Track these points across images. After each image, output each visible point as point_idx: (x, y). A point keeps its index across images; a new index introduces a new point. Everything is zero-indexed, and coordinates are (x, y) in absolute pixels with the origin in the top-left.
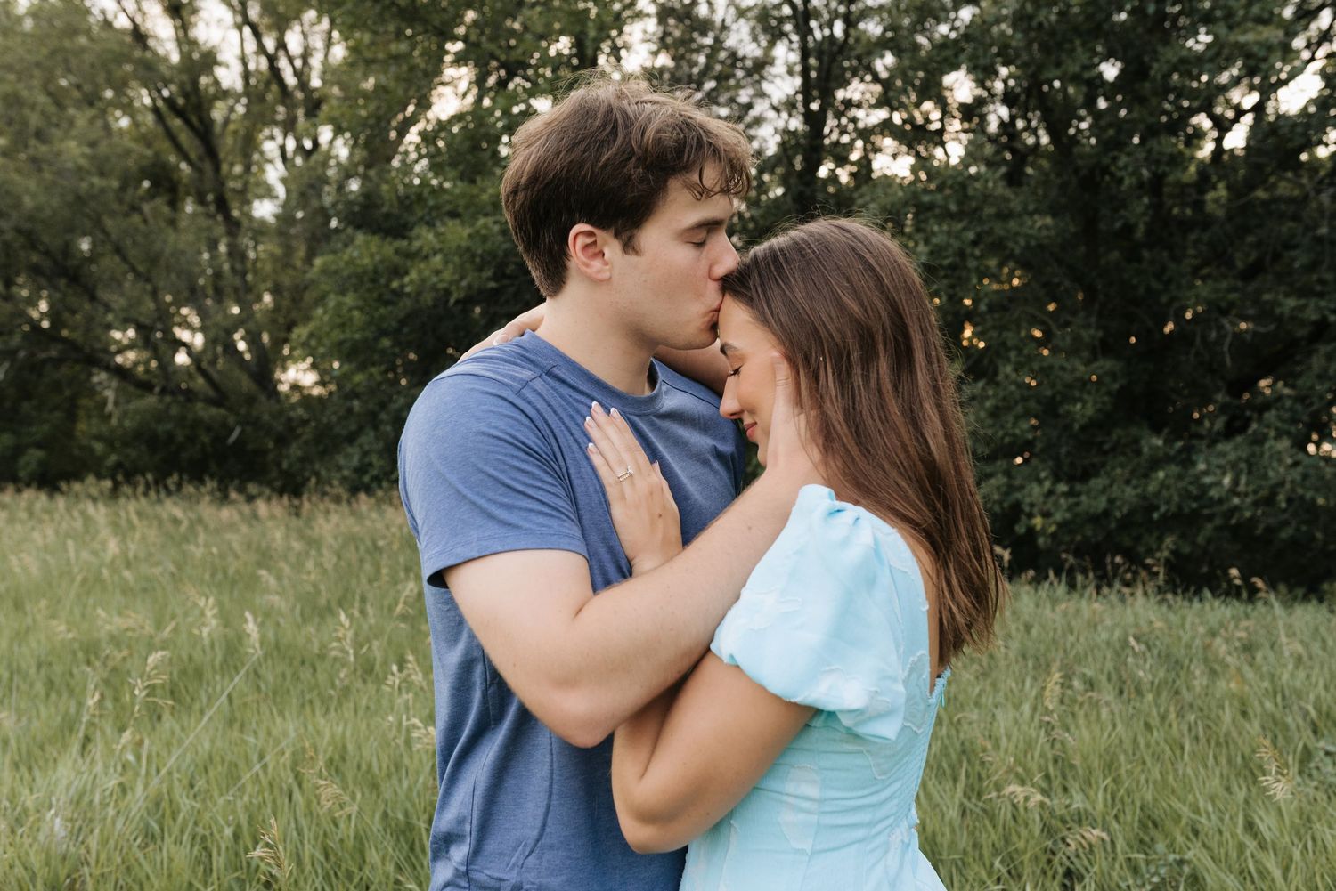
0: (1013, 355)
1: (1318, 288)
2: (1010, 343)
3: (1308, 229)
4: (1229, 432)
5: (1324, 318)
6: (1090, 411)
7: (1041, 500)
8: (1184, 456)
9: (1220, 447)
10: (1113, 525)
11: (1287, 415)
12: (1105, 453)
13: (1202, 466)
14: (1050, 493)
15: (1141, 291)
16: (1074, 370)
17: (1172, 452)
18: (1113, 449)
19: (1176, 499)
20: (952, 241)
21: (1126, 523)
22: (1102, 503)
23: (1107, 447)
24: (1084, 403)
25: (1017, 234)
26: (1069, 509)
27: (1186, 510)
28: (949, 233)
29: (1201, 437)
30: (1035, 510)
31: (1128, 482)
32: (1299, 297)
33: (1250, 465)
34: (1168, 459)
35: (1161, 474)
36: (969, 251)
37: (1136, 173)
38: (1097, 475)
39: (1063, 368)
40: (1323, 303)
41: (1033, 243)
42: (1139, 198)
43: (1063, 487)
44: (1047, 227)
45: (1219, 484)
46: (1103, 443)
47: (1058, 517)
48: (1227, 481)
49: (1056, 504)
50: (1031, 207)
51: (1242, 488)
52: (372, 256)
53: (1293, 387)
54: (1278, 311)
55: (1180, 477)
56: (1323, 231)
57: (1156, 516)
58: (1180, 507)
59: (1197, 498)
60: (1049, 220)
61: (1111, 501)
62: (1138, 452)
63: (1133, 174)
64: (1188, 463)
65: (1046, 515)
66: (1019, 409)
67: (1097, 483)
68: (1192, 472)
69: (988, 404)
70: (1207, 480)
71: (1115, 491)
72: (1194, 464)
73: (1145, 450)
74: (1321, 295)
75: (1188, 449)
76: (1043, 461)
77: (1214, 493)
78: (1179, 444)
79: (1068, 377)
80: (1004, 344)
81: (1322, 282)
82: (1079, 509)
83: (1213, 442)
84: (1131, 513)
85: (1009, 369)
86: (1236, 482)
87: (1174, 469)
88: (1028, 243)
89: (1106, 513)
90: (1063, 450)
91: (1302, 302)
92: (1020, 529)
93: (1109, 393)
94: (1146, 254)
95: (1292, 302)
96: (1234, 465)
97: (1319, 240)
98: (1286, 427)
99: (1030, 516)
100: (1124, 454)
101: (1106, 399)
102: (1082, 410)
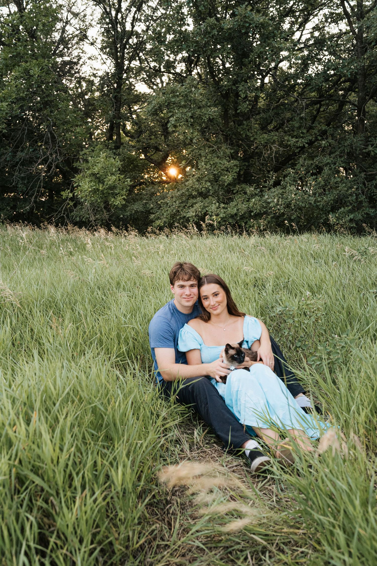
0: (203, 158)
1: (302, 135)
2: (202, 154)
3: (298, 114)
4: (275, 185)
5: (304, 145)
6: (230, 178)
7: (216, 210)
8: (260, 194)
9: (273, 190)
10: (238, 218)
11: (292, 179)
12: (234, 194)
13: (267, 197)
14: (218, 208)
15: (244, 136)
17: (257, 192)
18: (237, 192)
19: (259, 208)
20: (183, 116)
21: (242, 217)
22: (235, 211)
23: (234, 192)
24: (228, 175)
25: (205, 114)
26: (225, 213)
27: (262, 212)
28: (182, 113)
29: (266, 187)
30: (213, 214)
31: (243, 203)
32: (296, 138)
33: (282, 195)
34: (256, 194)
35: (253, 200)
36: (189, 120)
38: (232, 201)
39: (220, 163)
40: (303, 140)
41: (211, 118)
42: (245, 102)
43: (222, 205)
44: (215, 112)
45: (273, 201)
46: (233, 190)
47: (221, 215)
48: (275, 200)
49: (220, 211)
50: (209, 104)
51: (280, 203)
53: (294, 169)
54: (289, 143)
55: (260, 200)
56: (303, 115)
57: (252, 214)
59: (266, 207)
60: (216, 109)
61: (237, 210)
62: (245, 193)
63: (244, 93)
64: (262, 196)
65: (217, 215)
66: (206, 178)
67: (232, 204)
68: (264, 199)
69: (196, 177)
70: (269, 200)
71: (240, 206)
72: (264, 196)
73: (248, 192)
74: (302, 137)
75: (261, 191)
76: (213, 197)
77: (271, 205)
78: (258, 190)
79: (223, 167)
80: (200, 155)
81: (302, 133)
82: (228, 212)
83: (270, 189)
84: (245, 213)
85: (203, 163)
86: (278, 201)
87: (258, 198)
88: (209, 117)
89: (236, 214)
90: (220, 193)
91: (297, 140)
94: (245, 122)
95: (294, 140)
96: (277, 195)
97: (301, 118)
98: (292, 183)
100: (241, 194)
101: (235, 174)
102: (228, 178)
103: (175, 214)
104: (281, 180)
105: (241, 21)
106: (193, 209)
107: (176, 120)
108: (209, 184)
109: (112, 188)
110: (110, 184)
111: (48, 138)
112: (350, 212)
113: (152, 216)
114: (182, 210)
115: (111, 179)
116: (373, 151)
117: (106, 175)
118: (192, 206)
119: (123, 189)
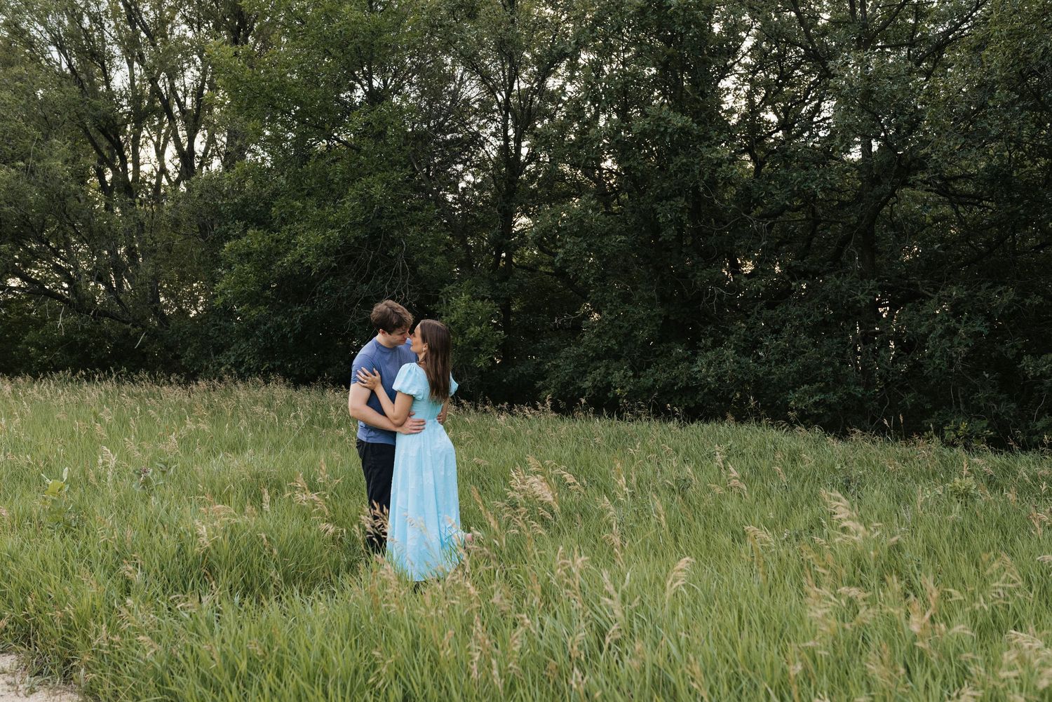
2: (607, 299)
4: (714, 346)
7: (620, 380)
8: (692, 357)
12: (657, 356)
14: (626, 376)
16: (639, 313)
17: (686, 356)
18: (662, 352)
19: (685, 379)
20: (575, 248)
22: (651, 381)
23: (657, 353)
24: (644, 331)
25: (608, 244)
26: (634, 384)
27: (690, 385)
29: (700, 348)
30: (617, 385)
31: (664, 371)
34: (684, 359)
35: (680, 367)
37: (665, 216)
38: (650, 367)
39: (633, 312)
43: (631, 373)
44: (624, 242)
46: (656, 351)
47: (629, 388)
48: (704, 370)
49: (627, 382)
52: (260, 243)
55: (688, 368)
57: (675, 388)
58: (687, 384)
60: (623, 238)
61: (655, 381)
62: (672, 355)
64: (693, 361)
65: (622, 388)
67: (650, 371)
71: (658, 375)
73: (675, 354)
75: (695, 354)
77: (698, 376)
78: (690, 352)
79: (637, 317)
82: (639, 384)
83: (706, 351)
86: (708, 371)
87: (686, 364)
89: (653, 386)
90: (636, 355)
92: (610, 395)
93: (657, 325)
99: (616, 388)
100: (666, 356)
101: (655, 328)
102: (642, 334)
103: (568, 383)
104: (724, 338)
105: (654, 124)
106: (589, 378)
107: (565, 253)
108: (614, 342)
109: (477, 343)
110: (472, 339)
111: (398, 270)
112: (821, 390)
113: (540, 383)
114: (578, 378)
115: (474, 331)
116: (864, 300)
117: (469, 325)
118: (591, 373)
119: (492, 344)
